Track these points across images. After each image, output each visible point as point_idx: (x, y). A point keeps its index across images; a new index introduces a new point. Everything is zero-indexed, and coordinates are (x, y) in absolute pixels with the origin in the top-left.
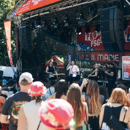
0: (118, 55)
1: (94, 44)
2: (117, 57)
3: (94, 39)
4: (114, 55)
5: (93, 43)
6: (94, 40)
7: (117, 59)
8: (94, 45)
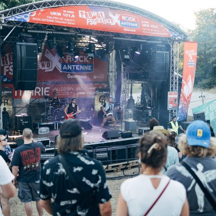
0: (49, 88)
1: (10, 71)
2: (46, 90)
3: (9, 64)
4: (42, 88)
5: (8, 70)
6: (9, 66)
7: (47, 93)
8: (10, 73)
